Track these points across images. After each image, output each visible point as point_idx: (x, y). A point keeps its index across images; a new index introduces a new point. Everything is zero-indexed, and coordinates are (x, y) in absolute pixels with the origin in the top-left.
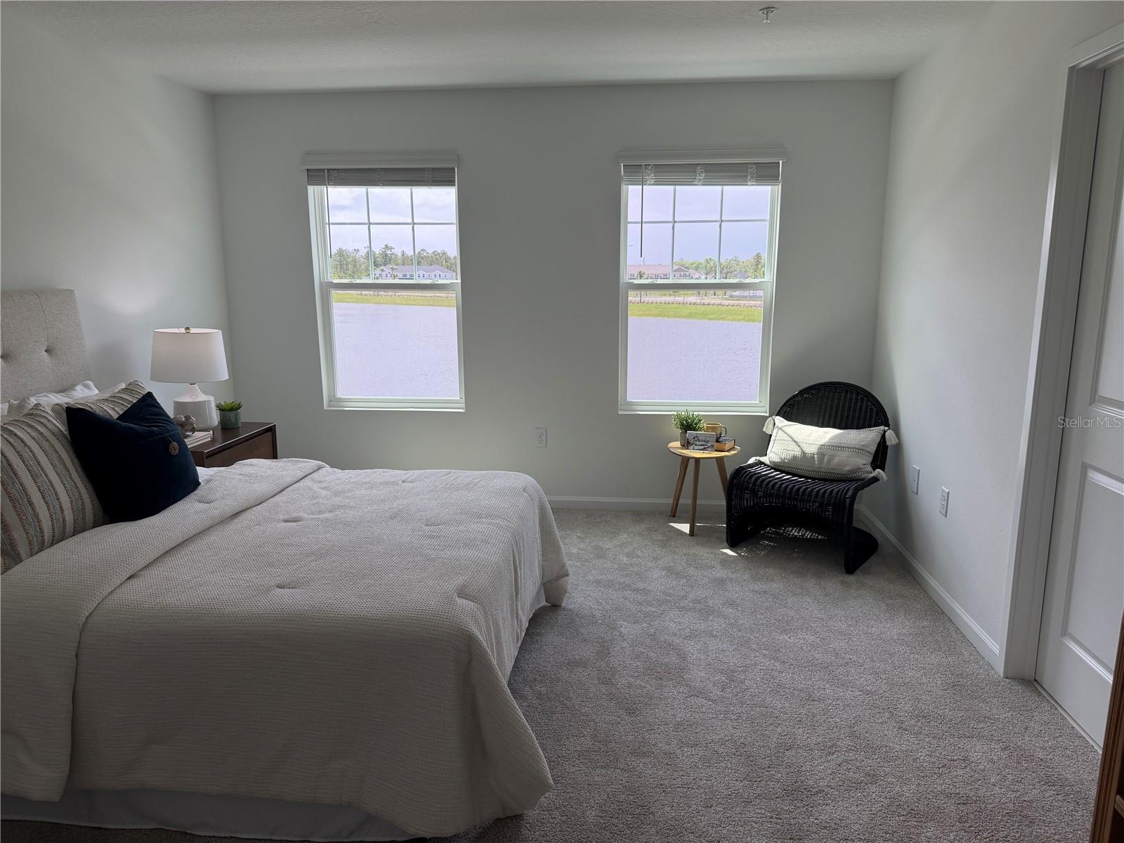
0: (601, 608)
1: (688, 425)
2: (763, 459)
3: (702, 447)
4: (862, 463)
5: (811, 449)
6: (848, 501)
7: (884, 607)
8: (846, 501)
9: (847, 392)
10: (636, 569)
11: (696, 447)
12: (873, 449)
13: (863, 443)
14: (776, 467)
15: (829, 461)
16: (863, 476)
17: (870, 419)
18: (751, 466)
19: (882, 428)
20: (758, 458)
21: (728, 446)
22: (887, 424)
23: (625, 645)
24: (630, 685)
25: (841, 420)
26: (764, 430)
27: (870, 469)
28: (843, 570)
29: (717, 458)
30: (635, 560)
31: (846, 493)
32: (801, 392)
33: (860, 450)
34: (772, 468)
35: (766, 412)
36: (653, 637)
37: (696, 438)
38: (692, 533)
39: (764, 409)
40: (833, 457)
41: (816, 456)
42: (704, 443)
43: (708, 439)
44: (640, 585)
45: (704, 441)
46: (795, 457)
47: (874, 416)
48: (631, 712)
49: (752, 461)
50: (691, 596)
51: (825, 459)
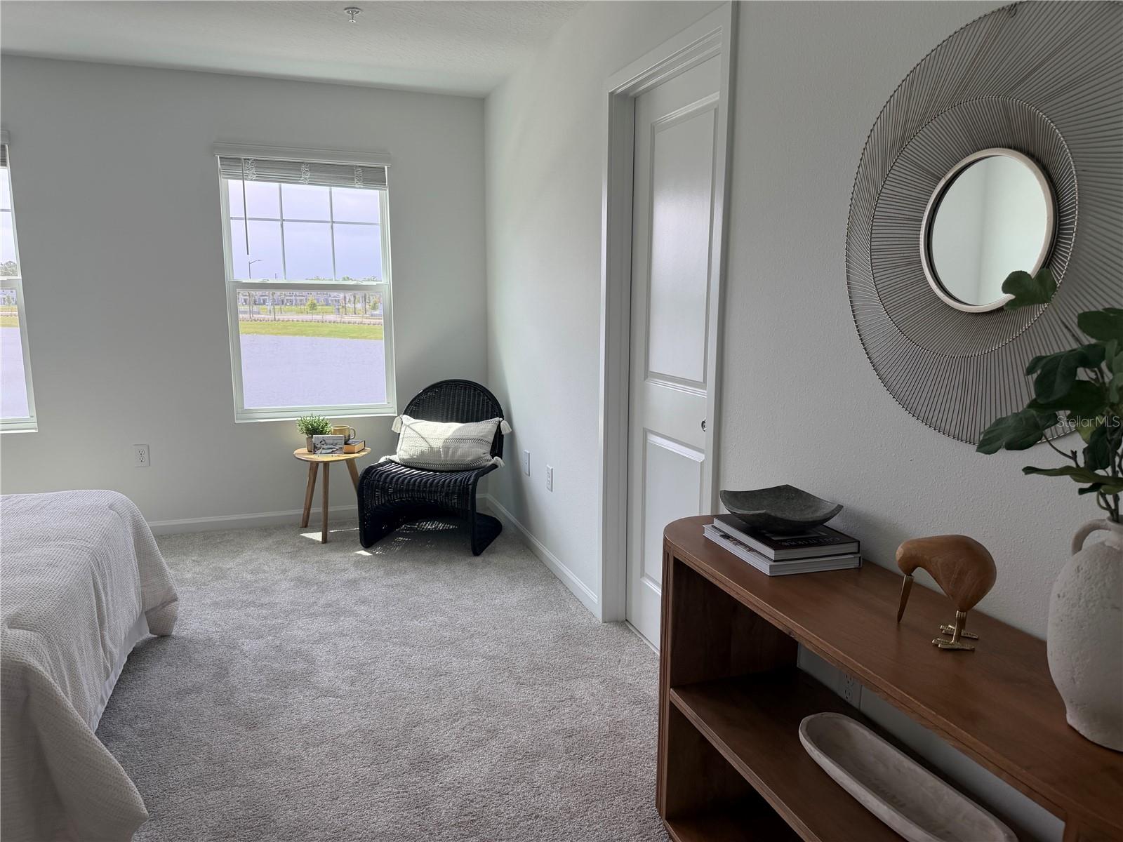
0: (220, 630)
1: (314, 430)
2: (394, 458)
3: (331, 450)
4: (481, 452)
5: (437, 444)
6: (470, 487)
7: (506, 580)
8: (468, 489)
9: (465, 389)
10: (261, 584)
11: (324, 451)
12: (491, 439)
13: (482, 434)
14: (406, 465)
15: (454, 453)
16: (484, 464)
17: (487, 412)
18: (382, 465)
19: (497, 419)
20: (388, 457)
21: (357, 448)
22: (502, 416)
23: (247, 661)
24: (251, 700)
25: (463, 414)
26: (393, 429)
27: (489, 457)
28: (471, 552)
29: (347, 460)
30: (261, 576)
31: (469, 480)
32: (425, 391)
33: (479, 440)
34: (402, 465)
35: (395, 413)
36: (279, 648)
37: (323, 442)
38: (325, 540)
39: (392, 410)
40: (456, 449)
41: (441, 450)
42: (332, 446)
43: (335, 442)
44: (266, 600)
45: (332, 444)
46: (423, 452)
47: (490, 409)
48: (251, 726)
49: (382, 460)
50: (322, 601)
51: (450, 452)
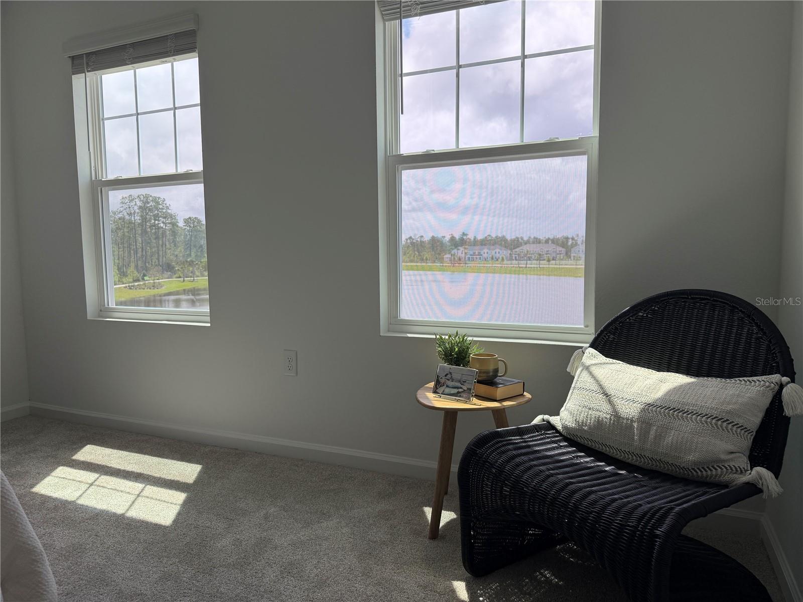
2: (554, 420)
4: (722, 449)
5: (630, 410)
15: (659, 437)
17: (755, 359)
19: (776, 378)
20: (546, 417)
21: (501, 392)
22: (789, 372)
27: (743, 461)
29: (495, 411)
33: (721, 420)
34: (565, 439)
39: (588, 337)
41: (635, 425)
43: (464, 378)
46: (599, 423)
47: (763, 353)
49: (537, 420)
51: (652, 433)
